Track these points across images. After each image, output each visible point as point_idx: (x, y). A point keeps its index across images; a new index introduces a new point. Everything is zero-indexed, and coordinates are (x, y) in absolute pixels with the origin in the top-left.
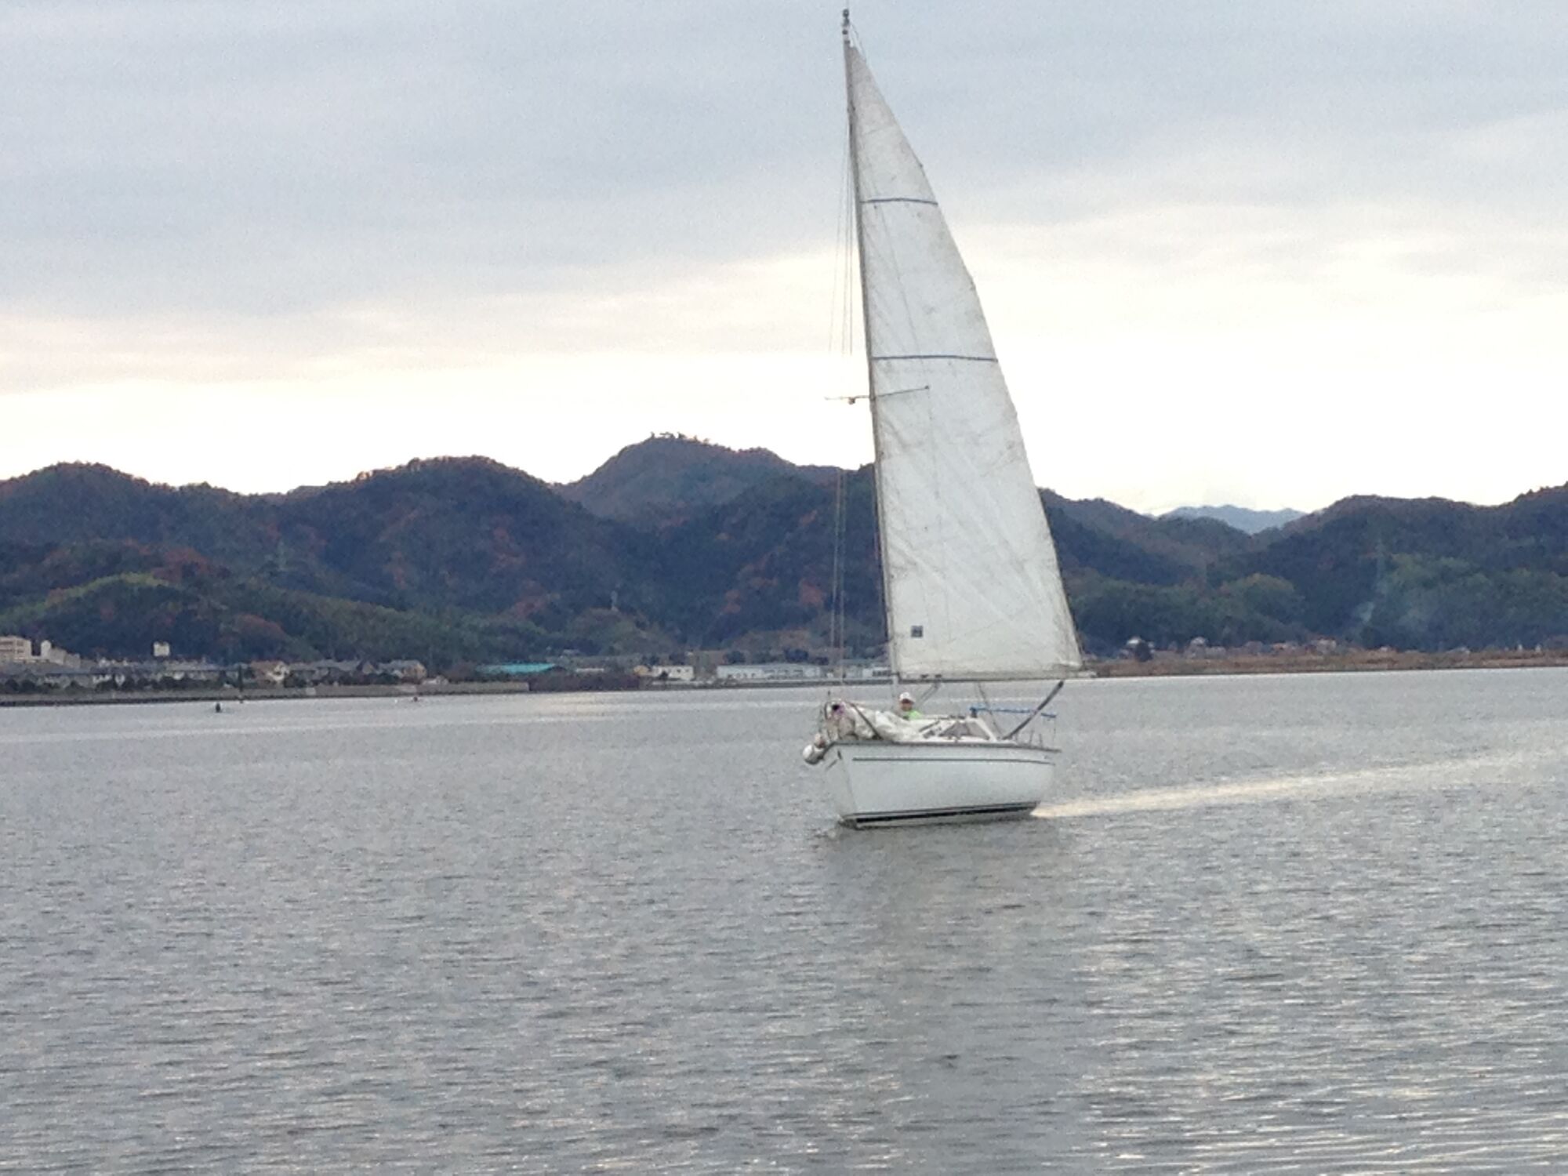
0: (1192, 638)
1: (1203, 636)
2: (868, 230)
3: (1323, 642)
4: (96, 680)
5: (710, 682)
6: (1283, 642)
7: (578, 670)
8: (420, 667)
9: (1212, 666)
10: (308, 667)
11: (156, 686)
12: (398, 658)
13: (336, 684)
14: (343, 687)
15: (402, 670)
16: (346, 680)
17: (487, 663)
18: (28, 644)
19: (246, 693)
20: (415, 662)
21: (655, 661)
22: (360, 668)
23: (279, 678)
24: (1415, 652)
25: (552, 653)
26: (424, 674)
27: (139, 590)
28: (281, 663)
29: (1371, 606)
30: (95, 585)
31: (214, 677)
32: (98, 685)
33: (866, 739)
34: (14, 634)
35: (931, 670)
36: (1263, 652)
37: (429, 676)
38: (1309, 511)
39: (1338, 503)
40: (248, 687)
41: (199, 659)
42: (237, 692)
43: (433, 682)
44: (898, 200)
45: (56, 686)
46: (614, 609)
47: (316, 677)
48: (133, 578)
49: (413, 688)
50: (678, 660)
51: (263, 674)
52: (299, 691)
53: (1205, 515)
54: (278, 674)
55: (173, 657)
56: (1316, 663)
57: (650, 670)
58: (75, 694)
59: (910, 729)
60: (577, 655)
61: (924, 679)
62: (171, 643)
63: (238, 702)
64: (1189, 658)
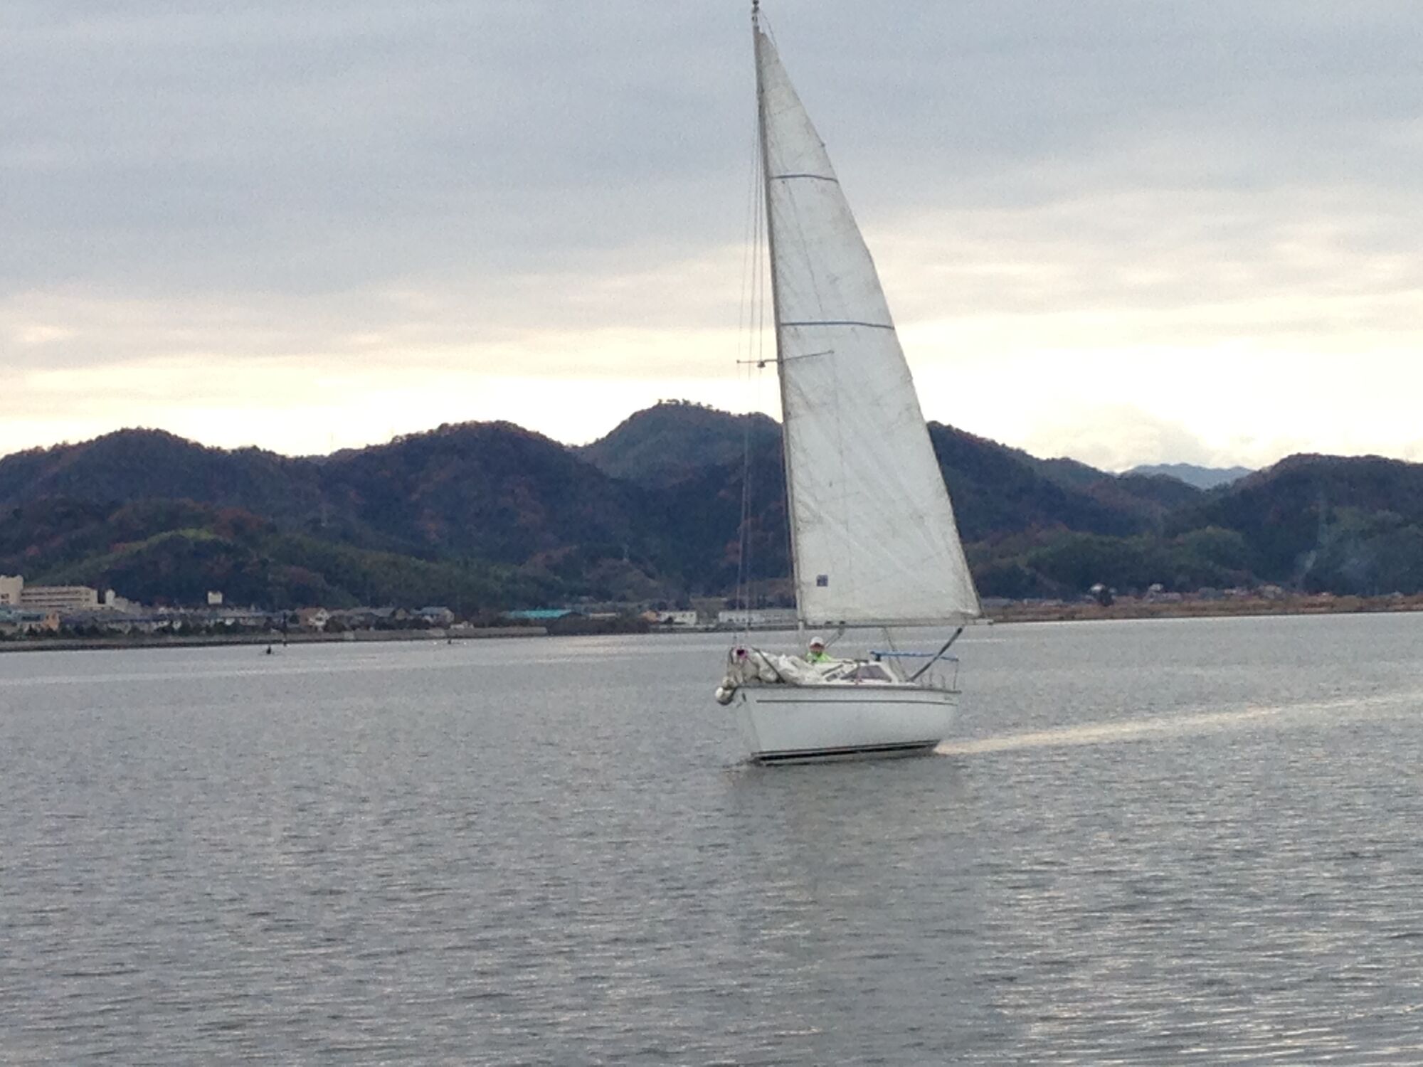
0: (1151, 584)
1: (1161, 583)
2: (775, 204)
3: (1270, 588)
4: (155, 626)
5: (712, 626)
6: (1232, 587)
7: (591, 615)
8: (448, 612)
9: (1168, 609)
10: (347, 614)
11: (209, 631)
12: (427, 605)
13: (372, 629)
14: (379, 632)
15: (432, 616)
16: (382, 625)
17: (511, 609)
18: (94, 593)
19: (289, 636)
20: (444, 608)
21: (663, 607)
22: (394, 614)
23: (320, 624)
24: (1353, 597)
25: (568, 600)
26: (452, 619)
27: (196, 544)
28: (323, 610)
29: (1313, 555)
30: (154, 540)
31: (262, 623)
32: (158, 630)
33: (769, 682)
34: (82, 584)
35: (836, 617)
36: (1215, 598)
37: (456, 622)
38: (1257, 468)
39: (1283, 461)
40: (292, 631)
41: (248, 607)
42: (281, 637)
43: (461, 626)
44: (804, 176)
45: (120, 632)
46: (626, 560)
47: (354, 622)
48: (190, 533)
49: (442, 633)
50: (682, 607)
51: (307, 620)
52: (337, 636)
53: (1162, 471)
54: (320, 619)
55: (224, 605)
56: (1262, 606)
57: (658, 615)
58: (136, 639)
59: (811, 674)
60: (591, 601)
61: (829, 625)
62: (223, 592)
63: (281, 646)
64: (1147, 603)
